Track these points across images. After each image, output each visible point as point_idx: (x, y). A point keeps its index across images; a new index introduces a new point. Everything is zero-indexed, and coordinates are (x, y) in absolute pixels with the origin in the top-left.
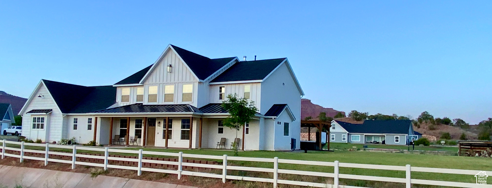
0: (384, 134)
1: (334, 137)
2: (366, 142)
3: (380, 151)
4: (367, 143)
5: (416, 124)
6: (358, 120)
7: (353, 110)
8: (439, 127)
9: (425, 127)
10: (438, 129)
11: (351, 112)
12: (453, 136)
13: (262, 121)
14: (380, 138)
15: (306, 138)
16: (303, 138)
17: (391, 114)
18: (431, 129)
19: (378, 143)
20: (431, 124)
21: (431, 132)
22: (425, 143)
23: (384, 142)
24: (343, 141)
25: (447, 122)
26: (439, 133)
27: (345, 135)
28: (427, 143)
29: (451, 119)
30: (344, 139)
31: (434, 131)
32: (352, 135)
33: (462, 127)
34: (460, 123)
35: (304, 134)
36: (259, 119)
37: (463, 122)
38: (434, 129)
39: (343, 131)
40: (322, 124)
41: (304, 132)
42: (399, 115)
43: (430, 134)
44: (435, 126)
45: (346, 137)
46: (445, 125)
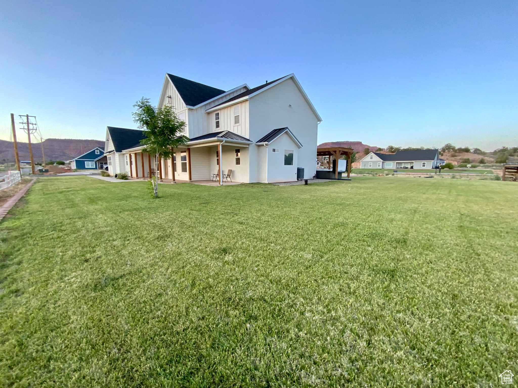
0: (412, 161)
1: (371, 164)
2: (396, 167)
3: (408, 176)
4: (398, 168)
5: (440, 153)
6: (393, 152)
8: (461, 154)
9: (448, 155)
10: (459, 156)
12: (472, 160)
13: (252, 148)
14: (409, 164)
17: (419, 147)
18: (453, 156)
19: (407, 168)
20: (453, 153)
21: (453, 158)
22: (449, 167)
23: (412, 167)
24: (377, 168)
25: (467, 150)
26: (460, 159)
27: (380, 163)
28: (451, 167)
29: (470, 148)
30: (379, 166)
31: (455, 158)
32: (386, 163)
33: (478, 154)
34: (477, 151)
36: (248, 146)
37: (479, 150)
38: (456, 156)
39: (379, 160)
40: (340, 151)
42: (425, 148)
43: (452, 160)
44: (457, 154)
45: (381, 165)
46: (466, 153)
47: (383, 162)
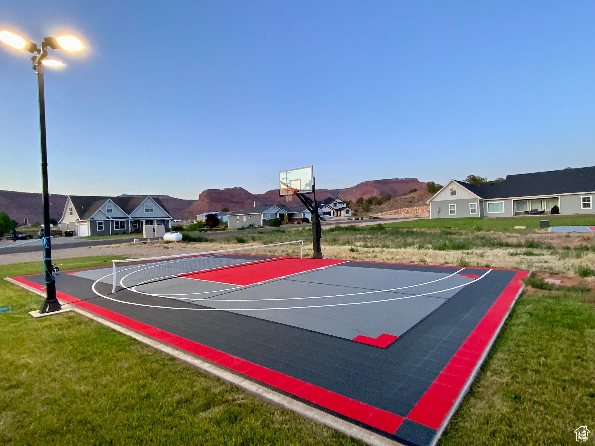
0: (555, 195)
1: (454, 208)
2: (516, 212)
4: (517, 214)
7: (469, 175)
11: (467, 178)
14: (549, 203)
15: (410, 214)
16: (407, 215)
19: (542, 213)
23: (555, 210)
24: (472, 215)
27: (476, 203)
30: (473, 211)
32: (488, 203)
35: (407, 209)
39: (472, 197)
41: (407, 207)
45: (477, 207)
47: (481, 202)
